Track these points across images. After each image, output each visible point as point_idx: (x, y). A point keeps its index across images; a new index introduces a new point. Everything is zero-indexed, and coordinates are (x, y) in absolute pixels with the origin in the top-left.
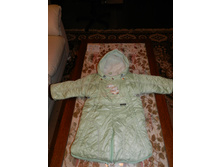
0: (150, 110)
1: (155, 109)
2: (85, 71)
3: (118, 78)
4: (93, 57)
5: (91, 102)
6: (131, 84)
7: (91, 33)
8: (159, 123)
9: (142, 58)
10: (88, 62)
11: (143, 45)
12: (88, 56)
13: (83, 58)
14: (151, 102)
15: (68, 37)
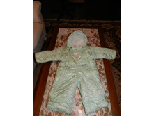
0: (100, 73)
1: (104, 72)
2: (57, 47)
3: (81, 48)
4: (62, 37)
5: (63, 64)
6: (89, 53)
7: (61, 22)
8: (106, 81)
9: (96, 39)
10: (59, 40)
11: (97, 30)
12: (59, 36)
13: (56, 38)
14: (101, 67)
15: (45, 24)
